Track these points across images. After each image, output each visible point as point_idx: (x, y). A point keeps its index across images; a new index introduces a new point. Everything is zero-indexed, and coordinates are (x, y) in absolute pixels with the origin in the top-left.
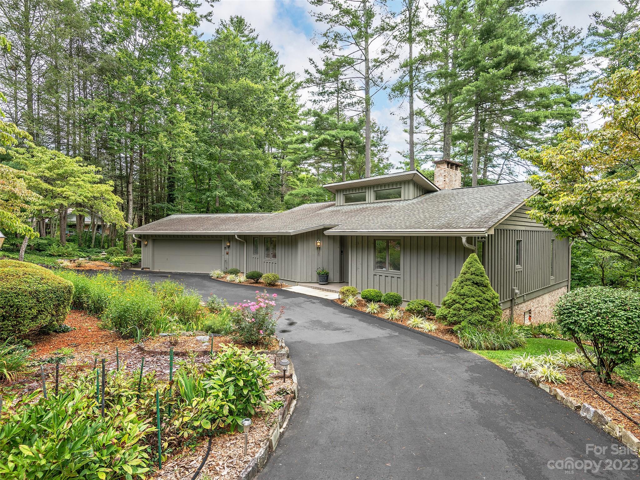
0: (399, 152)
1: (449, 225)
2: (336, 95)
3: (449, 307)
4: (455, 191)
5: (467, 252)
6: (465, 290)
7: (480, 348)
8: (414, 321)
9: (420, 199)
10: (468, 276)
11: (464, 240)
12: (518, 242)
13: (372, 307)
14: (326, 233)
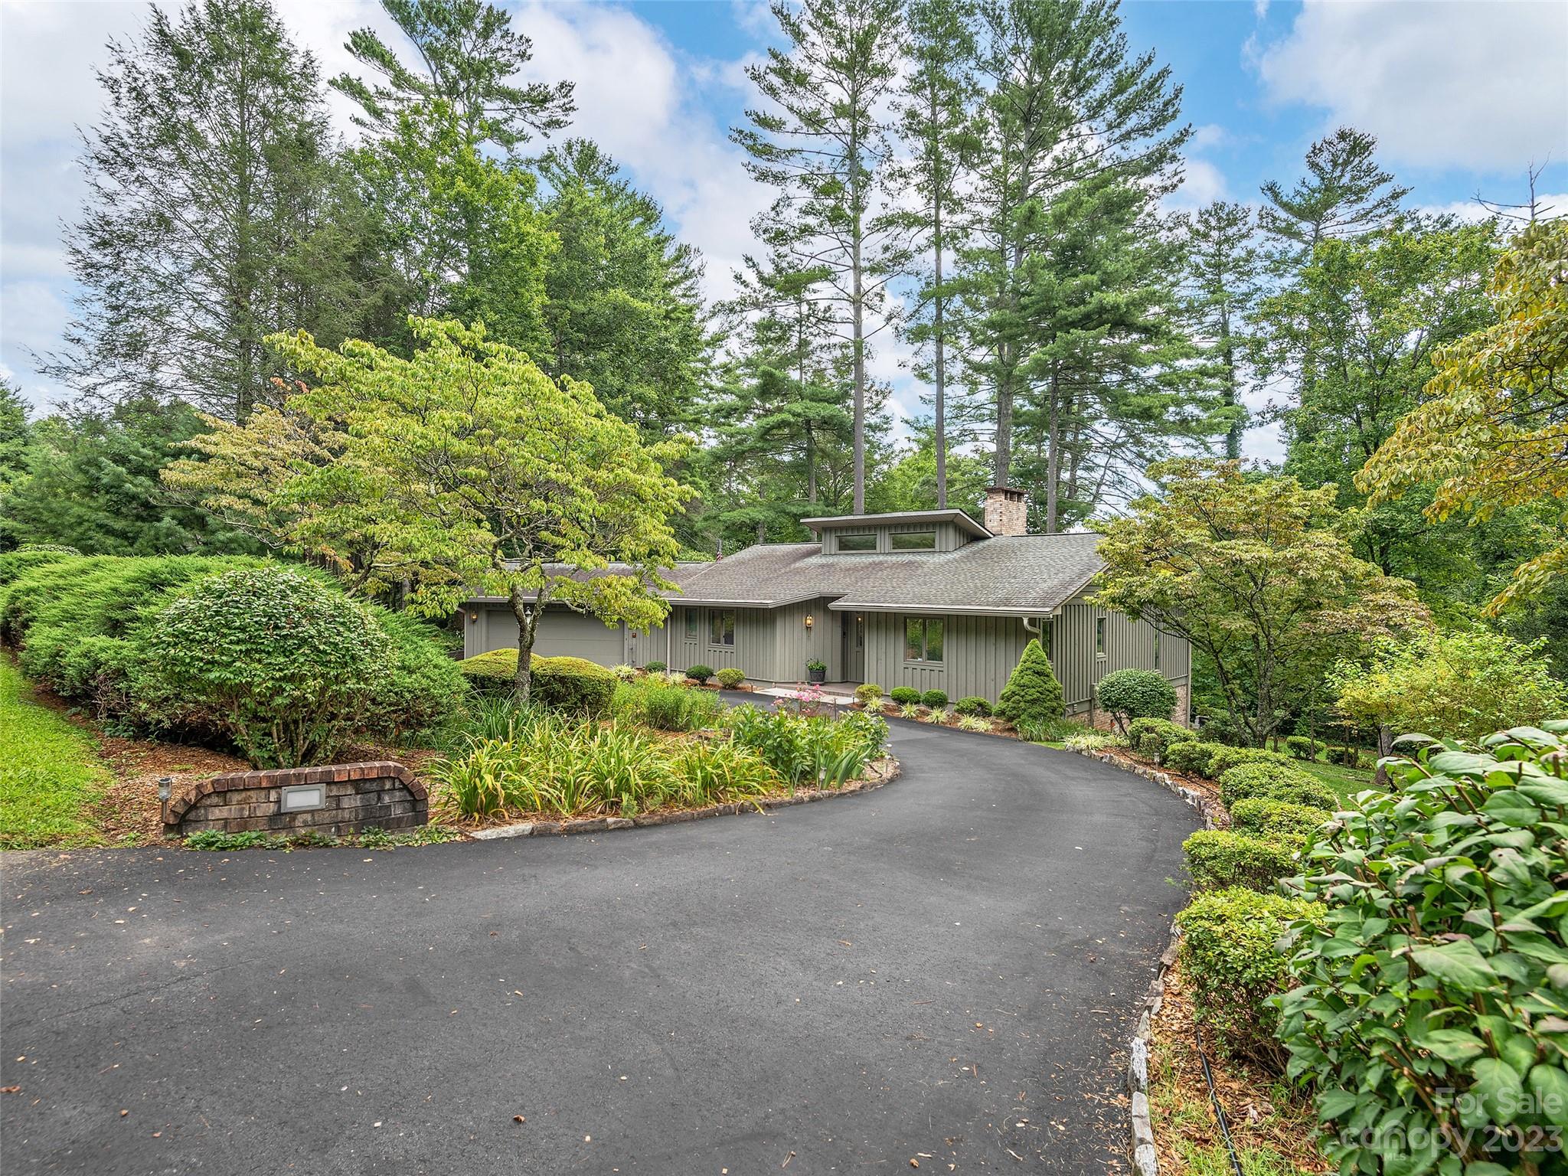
0: (907, 422)
1: (1007, 602)
2: (797, 328)
3: (1008, 700)
4: (1016, 541)
5: (1030, 635)
6: (1025, 680)
7: (1040, 740)
8: (968, 721)
9: (964, 552)
10: (1028, 664)
11: (1026, 621)
12: (1101, 621)
13: (908, 710)
14: (833, 606)
